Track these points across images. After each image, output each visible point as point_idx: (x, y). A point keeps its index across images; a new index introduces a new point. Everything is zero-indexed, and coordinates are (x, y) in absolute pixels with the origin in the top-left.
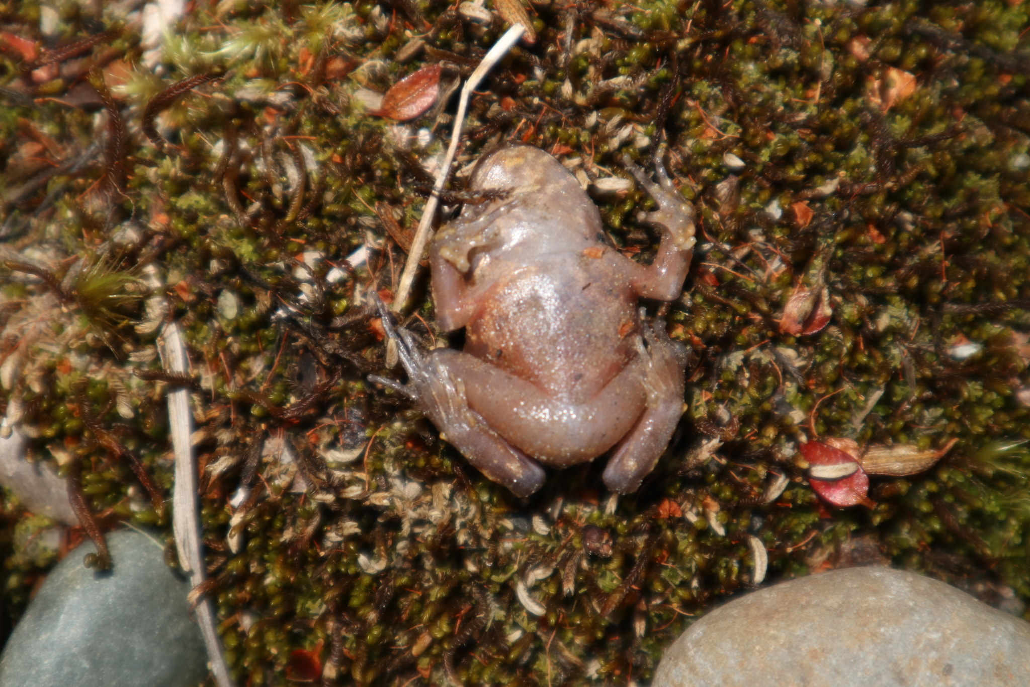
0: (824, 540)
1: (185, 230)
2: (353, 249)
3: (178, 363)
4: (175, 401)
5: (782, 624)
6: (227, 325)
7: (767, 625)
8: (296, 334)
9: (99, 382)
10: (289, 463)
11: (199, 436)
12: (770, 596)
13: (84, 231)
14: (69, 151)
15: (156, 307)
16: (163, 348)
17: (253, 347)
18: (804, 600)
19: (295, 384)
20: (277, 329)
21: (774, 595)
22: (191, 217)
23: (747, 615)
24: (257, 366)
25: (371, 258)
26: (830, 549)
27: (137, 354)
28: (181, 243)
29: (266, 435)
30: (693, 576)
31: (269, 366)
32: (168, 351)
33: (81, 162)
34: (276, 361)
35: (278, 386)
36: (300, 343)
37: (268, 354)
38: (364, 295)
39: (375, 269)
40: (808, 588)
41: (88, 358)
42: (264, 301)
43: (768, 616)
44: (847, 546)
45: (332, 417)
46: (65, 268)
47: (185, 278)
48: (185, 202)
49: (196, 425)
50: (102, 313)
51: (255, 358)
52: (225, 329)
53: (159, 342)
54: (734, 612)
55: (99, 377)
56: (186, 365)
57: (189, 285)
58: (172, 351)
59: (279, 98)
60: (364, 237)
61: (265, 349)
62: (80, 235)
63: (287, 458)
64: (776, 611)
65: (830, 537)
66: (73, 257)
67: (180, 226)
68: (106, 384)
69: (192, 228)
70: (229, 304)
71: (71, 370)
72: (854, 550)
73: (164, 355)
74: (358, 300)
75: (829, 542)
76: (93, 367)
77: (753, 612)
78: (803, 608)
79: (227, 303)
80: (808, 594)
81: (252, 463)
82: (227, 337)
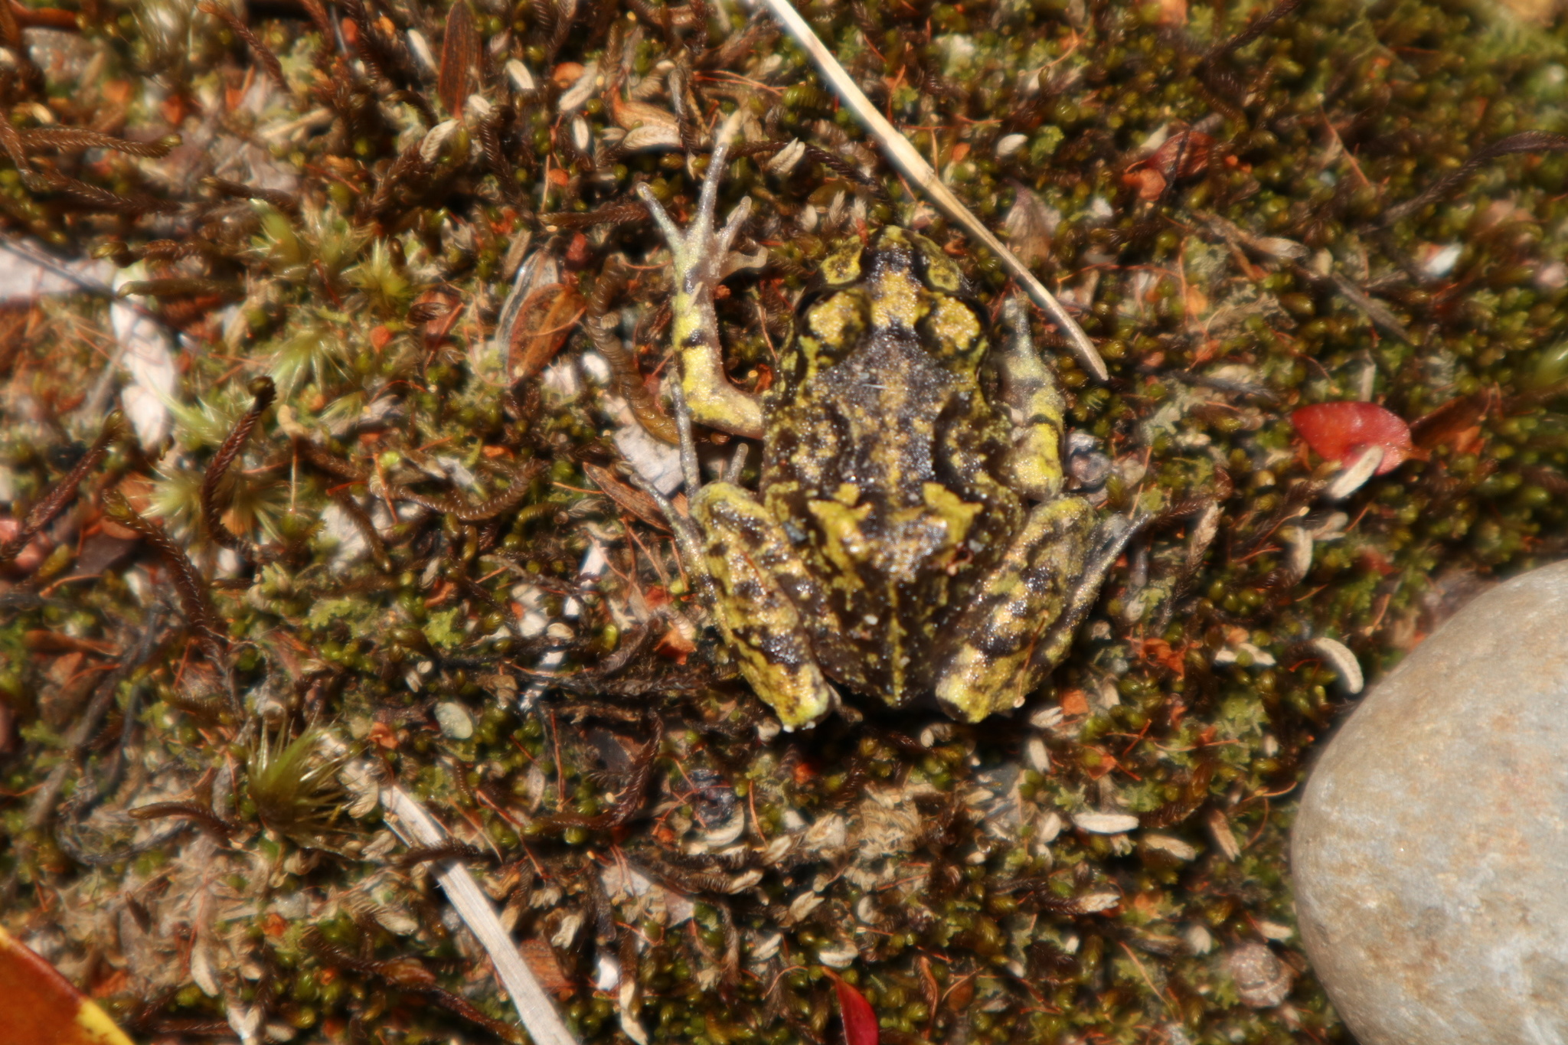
0: (1401, 604)
1: (343, 655)
2: (581, 556)
3: (430, 834)
4: (454, 886)
5: (1435, 711)
6: (467, 752)
7: (1415, 724)
8: (566, 710)
9: (336, 917)
10: (648, 891)
11: (511, 915)
12: (1392, 687)
13: (202, 732)
14: (122, 639)
15: (358, 776)
16: (399, 824)
17: (518, 759)
18: (1443, 667)
19: (601, 776)
20: (539, 720)
21: (1397, 684)
22: (338, 633)
23: (1379, 728)
24: (535, 785)
25: (611, 557)
26: (1414, 613)
27: (372, 846)
28: (346, 676)
29: (598, 867)
30: (1263, 738)
31: (551, 776)
32: (408, 826)
33: (146, 646)
34: (557, 763)
35: (581, 792)
36: (579, 717)
37: (541, 759)
38: (628, 611)
39: (625, 569)
40: (1438, 650)
41: (301, 895)
42: (504, 684)
43: (1409, 711)
44: (1433, 597)
45: (671, 798)
46: (207, 791)
47: (375, 719)
48: (320, 615)
49: (499, 905)
50: (304, 807)
51: (526, 775)
52: (465, 758)
53: (389, 819)
54: (1359, 734)
55: (331, 913)
56: (441, 831)
57: (387, 724)
58: (413, 823)
59: (375, 411)
60: (586, 536)
61: (534, 756)
62: (199, 740)
63: (640, 883)
64: (1415, 701)
65: (1406, 596)
66: (206, 774)
67: (335, 654)
68: (346, 917)
69: (351, 647)
70: (455, 719)
71: (285, 923)
72: (1445, 597)
73: (406, 833)
74: (625, 622)
75: (1409, 603)
76: (314, 906)
77: (1383, 719)
78: (1448, 677)
79: (453, 717)
80: (1443, 657)
81: (603, 911)
82: (473, 770)
